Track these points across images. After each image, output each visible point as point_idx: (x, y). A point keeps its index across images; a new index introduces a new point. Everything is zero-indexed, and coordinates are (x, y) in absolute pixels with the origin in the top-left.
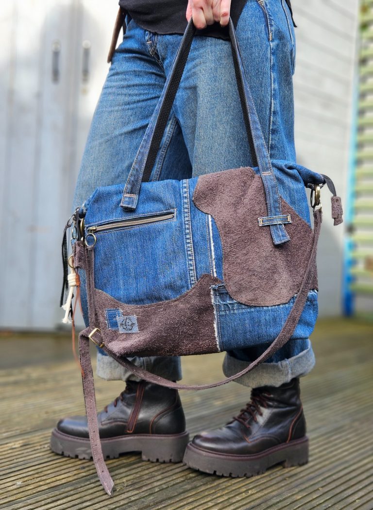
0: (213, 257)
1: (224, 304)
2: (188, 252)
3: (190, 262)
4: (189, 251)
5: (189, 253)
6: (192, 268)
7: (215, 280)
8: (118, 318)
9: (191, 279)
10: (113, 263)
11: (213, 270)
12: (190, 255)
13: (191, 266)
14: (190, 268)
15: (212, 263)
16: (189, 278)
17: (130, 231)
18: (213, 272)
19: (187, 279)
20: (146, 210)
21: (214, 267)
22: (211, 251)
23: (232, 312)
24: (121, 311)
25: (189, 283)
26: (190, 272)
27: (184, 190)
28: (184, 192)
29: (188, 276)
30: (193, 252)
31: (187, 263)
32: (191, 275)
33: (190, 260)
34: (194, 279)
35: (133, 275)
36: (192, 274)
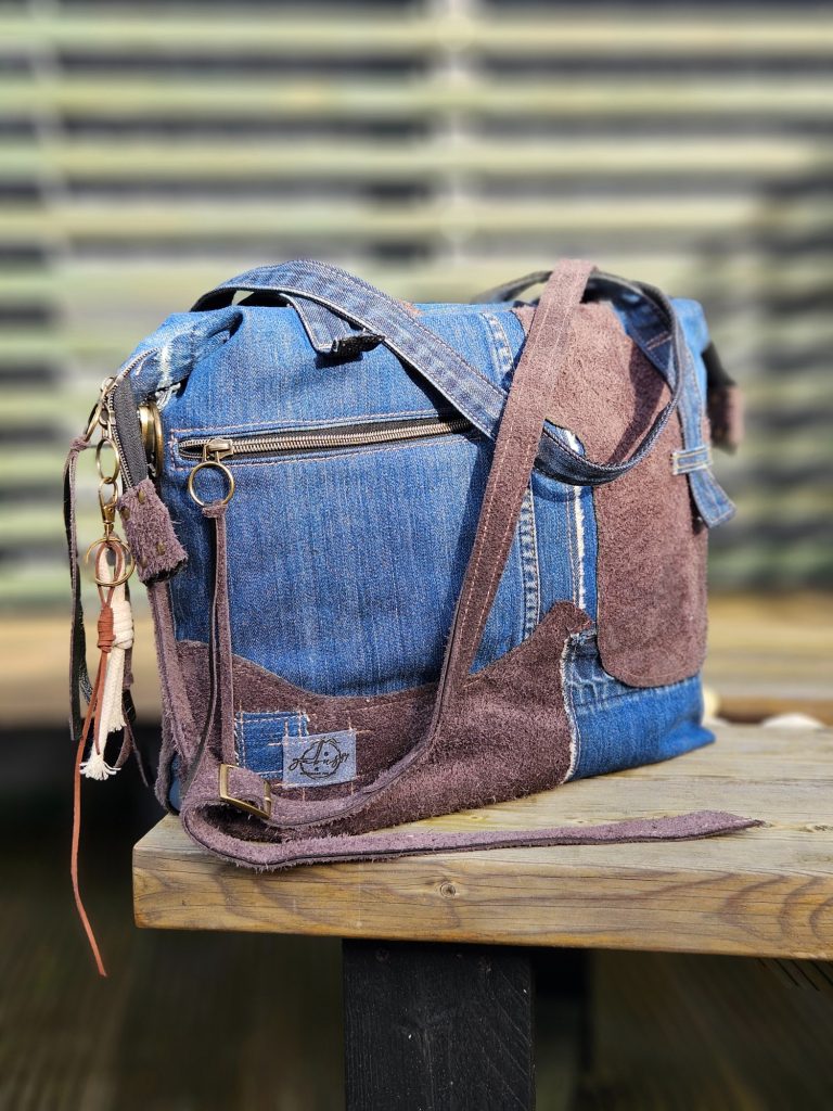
0: (581, 554)
1: (586, 686)
2: (523, 538)
3: (527, 568)
4: (525, 533)
5: (526, 539)
6: (532, 584)
7: (581, 618)
8: (286, 742)
9: (528, 616)
10: (278, 563)
11: (577, 590)
12: (527, 547)
13: (531, 579)
14: (529, 584)
15: (576, 570)
16: (522, 614)
17: (346, 464)
18: (578, 596)
19: (518, 617)
20: (393, 402)
21: (581, 581)
22: (574, 536)
23: (599, 707)
24: (304, 717)
25: (522, 627)
26: (529, 597)
27: (500, 351)
28: (502, 358)
29: (522, 609)
30: (535, 539)
31: (520, 568)
32: (528, 605)
33: (529, 561)
34: (534, 617)
35: (353, 604)
36: (531, 601)
